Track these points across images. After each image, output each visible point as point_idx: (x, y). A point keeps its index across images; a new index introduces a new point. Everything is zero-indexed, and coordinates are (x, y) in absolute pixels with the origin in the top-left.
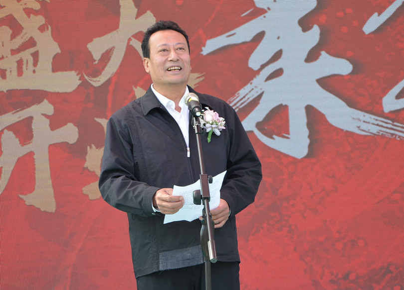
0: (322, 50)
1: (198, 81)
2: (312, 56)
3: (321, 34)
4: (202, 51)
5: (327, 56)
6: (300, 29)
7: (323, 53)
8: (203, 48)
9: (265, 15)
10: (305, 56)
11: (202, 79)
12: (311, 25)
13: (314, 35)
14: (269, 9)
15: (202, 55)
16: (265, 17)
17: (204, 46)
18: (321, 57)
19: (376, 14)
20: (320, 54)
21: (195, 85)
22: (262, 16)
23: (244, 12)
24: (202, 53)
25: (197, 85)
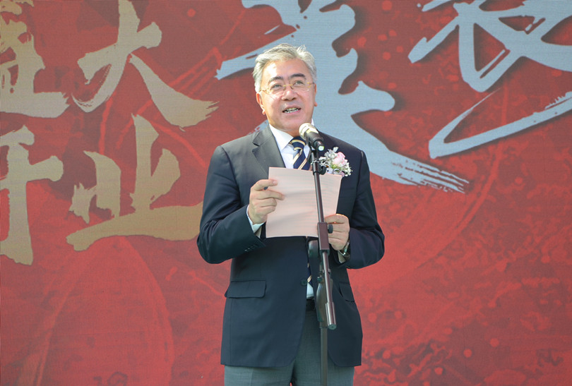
0: (360, 80)
1: (210, 110)
2: (348, 86)
3: (359, 61)
4: (216, 74)
5: (366, 87)
6: (334, 53)
7: (361, 83)
8: (218, 71)
9: (294, 34)
10: (339, 86)
11: (215, 108)
12: (347, 49)
13: (350, 61)
14: (298, 27)
15: (216, 79)
16: (292, 36)
17: (219, 69)
18: (357, 88)
19: (424, 39)
20: (358, 85)
21: (207, 116)
22: (290, 35)
23: (268, 30)
24: (216, 76)
25: (210, 116)
